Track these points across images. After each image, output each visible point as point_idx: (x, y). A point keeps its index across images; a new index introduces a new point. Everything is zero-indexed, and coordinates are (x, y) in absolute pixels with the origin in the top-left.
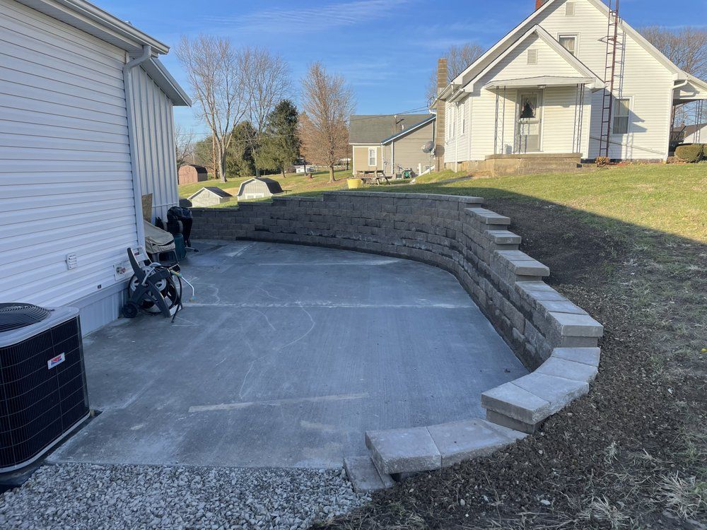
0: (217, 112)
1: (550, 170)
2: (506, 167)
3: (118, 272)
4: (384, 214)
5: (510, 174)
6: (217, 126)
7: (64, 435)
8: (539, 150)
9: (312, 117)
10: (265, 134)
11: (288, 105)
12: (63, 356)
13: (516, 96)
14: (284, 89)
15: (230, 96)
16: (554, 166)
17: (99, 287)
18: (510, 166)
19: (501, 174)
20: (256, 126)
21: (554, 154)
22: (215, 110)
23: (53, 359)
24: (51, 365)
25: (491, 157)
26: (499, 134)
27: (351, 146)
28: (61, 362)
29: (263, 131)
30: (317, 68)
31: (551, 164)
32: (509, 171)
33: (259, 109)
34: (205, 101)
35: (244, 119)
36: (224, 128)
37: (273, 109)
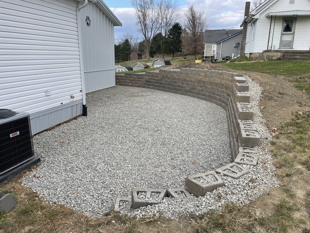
0: (147, 28)
1: (296, 59)
2: (272, 56)
3: (71, 98)
4: (200, 77)
5: (275, 60)
6: (147, 35)
7: (19, 164)
8: (292, 48)
9: (188, 31)
10: (167, 39)
11: (178, 25)
12: (18, 133)
13: (282, 20)
14: (177, 18)
15: (153, 21)
16: (298, 57)
17: (62, 103)
18: (275, 56)
19: (270, 60)
20: (164, 35)
21: (299, 51)
22: (146, 28)
23: (13, 134)
24: (11, 136)
25: (266, 51)
26: (271, 40)
27: (204, 44)
28: (17, 135)
29: (166, 37)
30: (192, 8)
31: (296, 55)
32: (274, 58)
33: (165, 27)
34: (142, 24)
35: (159, 32)
36: (149, 36)
37: (171, 27)
